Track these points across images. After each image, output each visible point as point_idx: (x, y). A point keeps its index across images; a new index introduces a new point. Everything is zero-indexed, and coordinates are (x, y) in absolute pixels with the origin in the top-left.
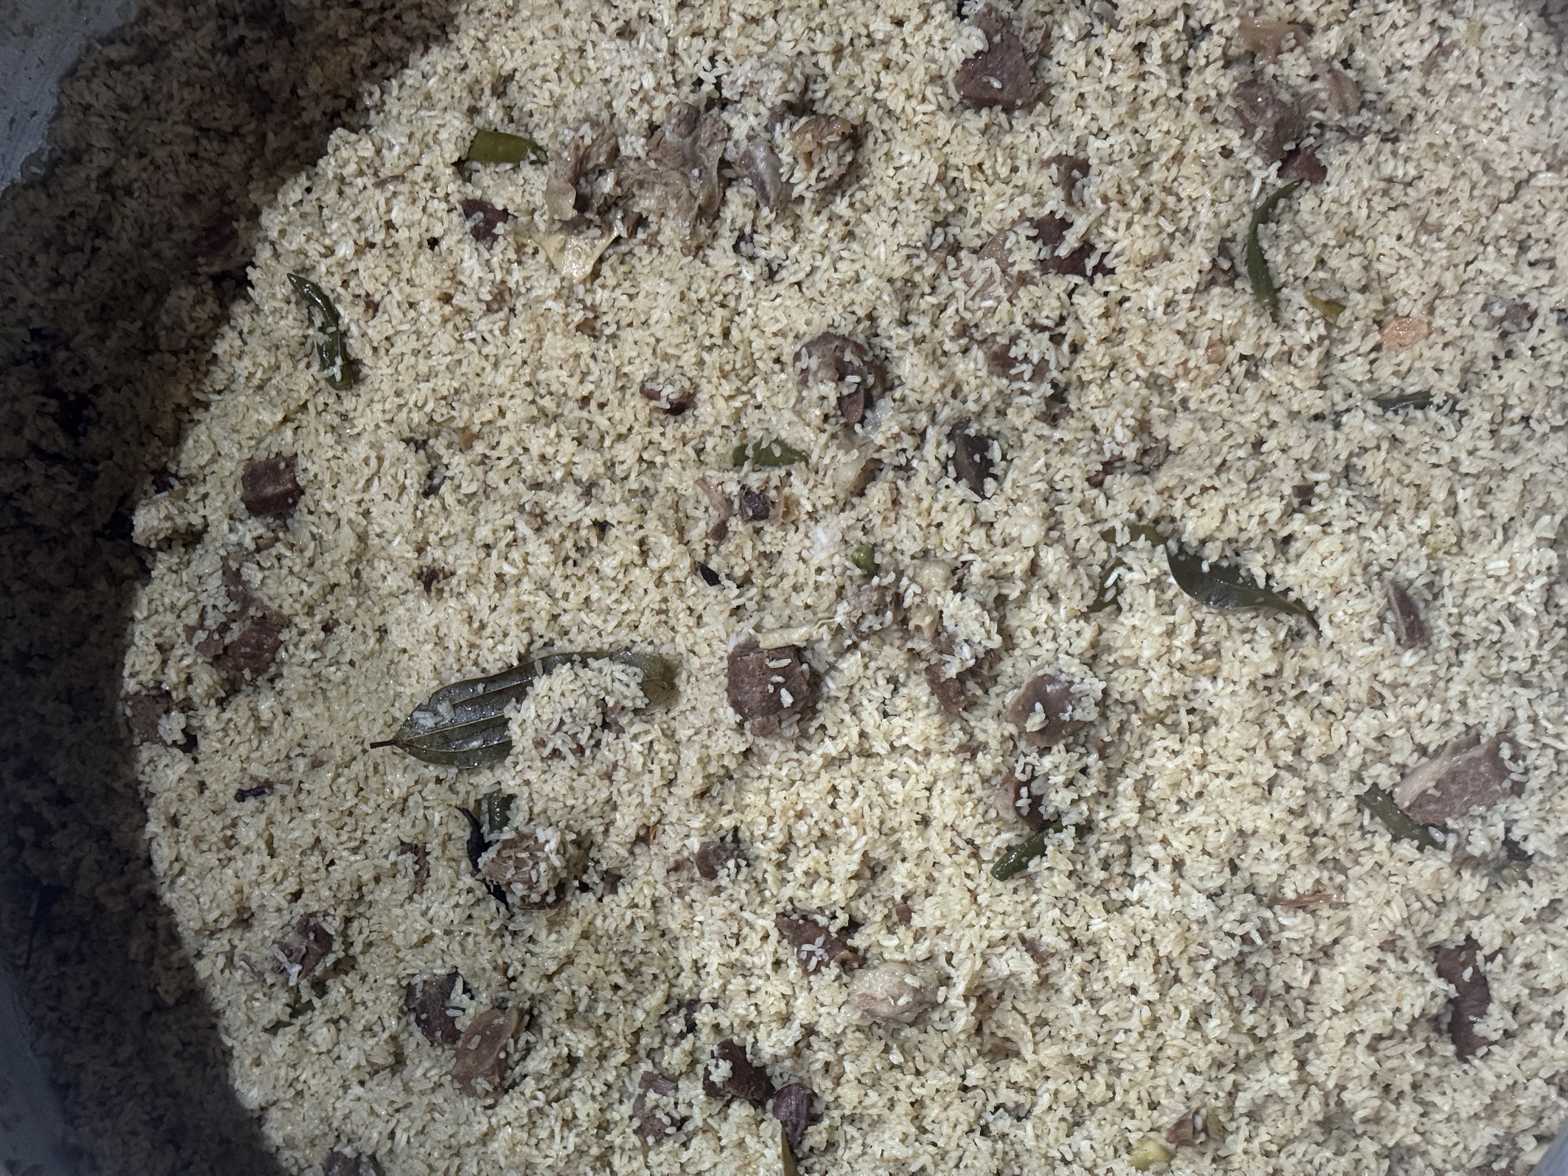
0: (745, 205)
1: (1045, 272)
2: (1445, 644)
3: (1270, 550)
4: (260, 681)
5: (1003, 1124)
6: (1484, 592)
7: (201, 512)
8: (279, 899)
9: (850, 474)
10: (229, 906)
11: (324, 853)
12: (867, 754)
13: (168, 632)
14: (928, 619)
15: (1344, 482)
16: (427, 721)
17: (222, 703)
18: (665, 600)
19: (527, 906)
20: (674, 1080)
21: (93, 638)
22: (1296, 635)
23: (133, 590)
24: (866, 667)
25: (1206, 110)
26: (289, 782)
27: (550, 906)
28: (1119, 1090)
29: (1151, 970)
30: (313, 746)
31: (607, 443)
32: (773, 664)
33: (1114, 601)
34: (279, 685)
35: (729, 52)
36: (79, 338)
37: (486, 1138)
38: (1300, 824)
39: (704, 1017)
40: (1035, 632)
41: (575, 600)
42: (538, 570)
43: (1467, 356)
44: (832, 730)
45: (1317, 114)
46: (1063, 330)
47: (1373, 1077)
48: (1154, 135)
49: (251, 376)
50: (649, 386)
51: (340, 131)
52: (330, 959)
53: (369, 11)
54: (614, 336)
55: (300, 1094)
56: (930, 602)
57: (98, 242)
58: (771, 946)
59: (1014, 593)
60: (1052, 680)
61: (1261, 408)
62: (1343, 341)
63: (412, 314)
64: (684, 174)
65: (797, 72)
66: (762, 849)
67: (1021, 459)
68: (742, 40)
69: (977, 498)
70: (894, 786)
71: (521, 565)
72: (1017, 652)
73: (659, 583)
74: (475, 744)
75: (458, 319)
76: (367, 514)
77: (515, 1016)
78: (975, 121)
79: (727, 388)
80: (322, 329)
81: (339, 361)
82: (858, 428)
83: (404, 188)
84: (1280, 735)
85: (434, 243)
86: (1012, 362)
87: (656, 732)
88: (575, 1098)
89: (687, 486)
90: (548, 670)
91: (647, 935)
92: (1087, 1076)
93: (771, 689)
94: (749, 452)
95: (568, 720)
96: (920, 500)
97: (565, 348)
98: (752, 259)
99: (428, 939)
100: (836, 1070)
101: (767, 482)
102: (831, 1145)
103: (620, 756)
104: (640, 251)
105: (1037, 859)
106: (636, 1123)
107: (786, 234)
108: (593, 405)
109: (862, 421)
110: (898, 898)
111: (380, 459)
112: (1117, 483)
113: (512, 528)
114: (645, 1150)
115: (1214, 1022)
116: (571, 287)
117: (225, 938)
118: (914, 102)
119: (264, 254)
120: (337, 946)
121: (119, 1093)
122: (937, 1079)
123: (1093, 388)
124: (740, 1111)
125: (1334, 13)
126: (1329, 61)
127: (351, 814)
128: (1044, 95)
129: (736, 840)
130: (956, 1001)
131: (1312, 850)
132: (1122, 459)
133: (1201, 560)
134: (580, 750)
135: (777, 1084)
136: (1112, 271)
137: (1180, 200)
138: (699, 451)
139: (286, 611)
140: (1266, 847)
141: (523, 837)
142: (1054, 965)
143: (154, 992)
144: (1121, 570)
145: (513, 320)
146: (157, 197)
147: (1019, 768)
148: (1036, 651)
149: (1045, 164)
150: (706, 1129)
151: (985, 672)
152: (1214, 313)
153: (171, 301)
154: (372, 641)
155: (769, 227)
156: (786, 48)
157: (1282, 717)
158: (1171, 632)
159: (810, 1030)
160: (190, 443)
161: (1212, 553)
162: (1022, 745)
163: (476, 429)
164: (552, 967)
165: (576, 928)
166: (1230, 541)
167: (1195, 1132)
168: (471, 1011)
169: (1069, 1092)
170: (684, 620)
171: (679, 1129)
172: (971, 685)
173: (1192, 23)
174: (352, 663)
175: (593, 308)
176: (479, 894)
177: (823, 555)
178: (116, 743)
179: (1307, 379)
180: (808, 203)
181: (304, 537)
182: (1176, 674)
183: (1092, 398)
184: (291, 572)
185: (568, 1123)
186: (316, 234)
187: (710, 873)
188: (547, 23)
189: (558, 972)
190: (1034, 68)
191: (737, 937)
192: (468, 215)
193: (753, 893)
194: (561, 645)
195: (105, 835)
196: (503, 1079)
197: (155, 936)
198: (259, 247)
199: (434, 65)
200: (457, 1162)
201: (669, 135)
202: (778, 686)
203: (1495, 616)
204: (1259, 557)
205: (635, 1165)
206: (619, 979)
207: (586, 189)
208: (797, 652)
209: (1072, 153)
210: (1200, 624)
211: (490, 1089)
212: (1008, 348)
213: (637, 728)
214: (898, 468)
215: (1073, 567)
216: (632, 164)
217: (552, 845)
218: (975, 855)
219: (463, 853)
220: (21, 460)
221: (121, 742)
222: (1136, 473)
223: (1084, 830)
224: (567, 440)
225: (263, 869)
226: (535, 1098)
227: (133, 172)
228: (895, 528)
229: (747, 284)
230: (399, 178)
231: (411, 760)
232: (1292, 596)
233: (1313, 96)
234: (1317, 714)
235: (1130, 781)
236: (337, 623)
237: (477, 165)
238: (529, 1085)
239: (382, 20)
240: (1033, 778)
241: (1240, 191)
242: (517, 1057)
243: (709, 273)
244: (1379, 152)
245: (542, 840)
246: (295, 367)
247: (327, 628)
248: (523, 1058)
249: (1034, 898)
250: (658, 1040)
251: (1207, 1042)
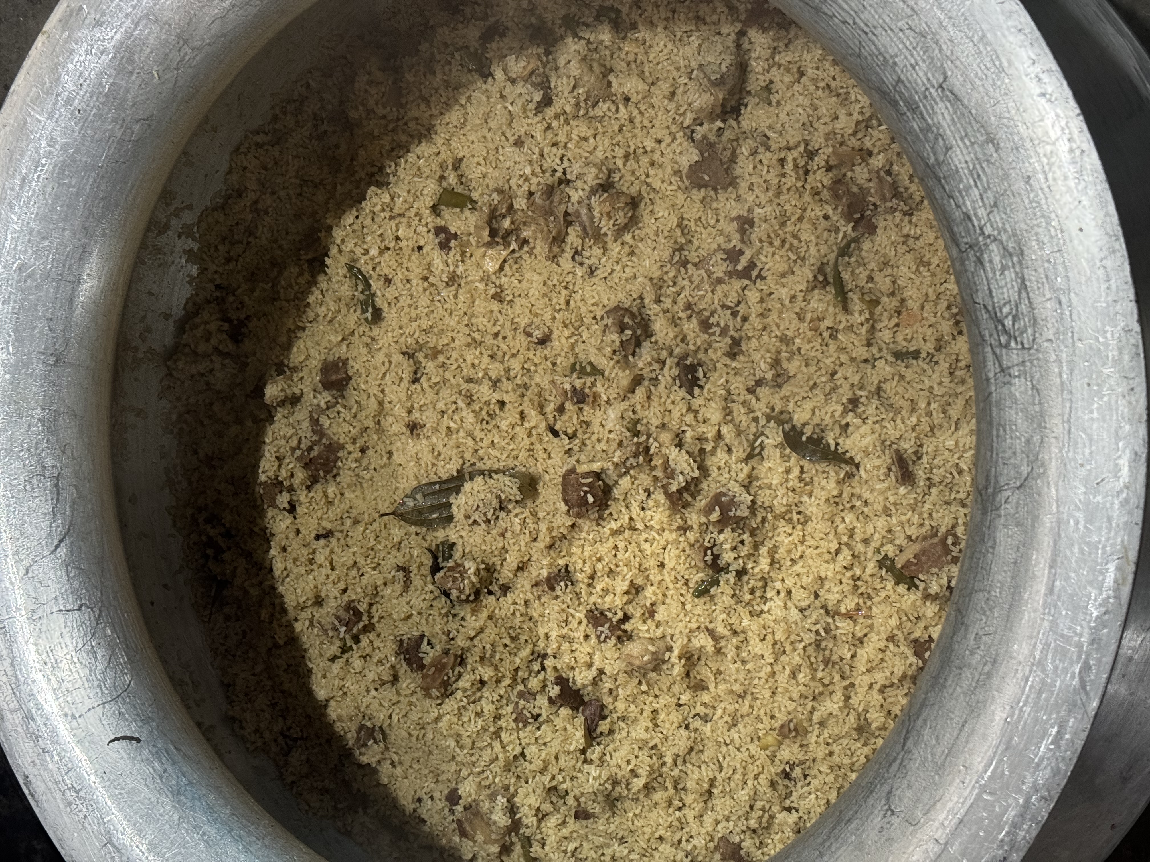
0: (578, 236)
1: (731, 277)
2: (922, 483)
3: (837, 430)
4: (328, 477)
5: (697, 723)
6: (944, 457)
7: (300, 387)
8: (335, 592)
9: (625, 382)
10: (311, 595)
11: (359, 569)
12: (633, 529)
13: (282, 450)
14: (660, 461)
15: (876, 397)
16: (410, 503)
17: (309, 488)
18: (532, 444)
19: (461, 602)
20: (533, 695)
21: (245, 451)
22: (850, 476)
23: (265, 427)
24: (633, 483)
25: (817, 193)
26: (342, 532)
27: (472, 602)
28: (756, 709)
29: (770, 647)
30: (354, 512)
31: (506, 358)
32: (584, 481)
33: (760, 453)
34: (338, 479)
35: (569, 155)
36: (240, 291)
37: (438, 719)
38: (849, 574)
39: (549, 663)
40: (719, 468)
41: (486, 442)
42: (468, 426)
43: (939, 333)
44: (615, 516)
45: (871, 199)
46: (738, 309)
47: (882, 706)
48: (787, 207)
49: (326, 315)
50: (527, 329)
51: (373, 188)
52: (361, 625)
53: (390, 121)
54: (511, 301)
55: (345, 693)
56: (663, 451)
57: (251, 239)
58: (582, 628)
59: (708, 448)
60: (725, 495)
61: (835, 355)
62: (880, 321)
63: (408, 286)
64: (546, 219)
65: (604, 168)
66: (579, 576)
67: (714, 376)
68: (577, 150)
69: (689, 397)
70: (647, 546)
71: (459, 422)
72: (710, 479)
73: (530, 435)
74: (435, 516)
75: (432, 289)
76: (383, 391)
77: (452, 659)
78: (698, 195)
79: (567, 333)
80: (362, 292)
81: (370, 310)
82: (630, 358)
83: (404, 220)
84: (841, 527)
85: (420, 248)
86: (711, 326)
87: (527, 513)
88: (483, 702)
89: (546, 384)
90: (472, 479)
91: (522, 619)
92: (740, 700)
93: (582, 494)
94: (578, 367)
95: (481, 505)
96: (661, 397)
97: (485, 308)
98: (581, 264)
99: (410, 616)
100: (614, 693)
101: (585, 383)
102: (611, 732)
103: (509, 525)
104: (526, 256)
105: (715, 587)
106: (514, 716)
107: (599, 252)
108: (500, 337)
109: (634, 354)
110: (648, 605)
111: (390, 362)
112: (763, 392)
113: (455, 403)
114: (518, 730)
115: (801, 675)
116: (488, 276)
117: (309, 611)
118: (665, 184)
119: (334, 251)
120: (365, 618)
121: (255, 690)
122: (665, 699)
123: (754, 340)
124: (565, 712)
125: (883, 145)
126: (878, 172)
127: (372, 549)
128: (733, 183)
129: (567, 571)
130: (674, 660)
131: (856, 587)
132: (764, 378)
133: (803, 434)
134: (488, 521)
135: (586, 699)
136: (765, 278)
137: (801, 241)
138: (554, 364)
139: (342, 441)
140: (832, 585)
141: (458, 565)
142: (723, 643)
143: (273, 637)
144: (763, 438)
145: (460, 291)
146: (281, 216)
147: (707, 540)
148: (720, 479)
149: (732, 220)
150: (549, 721)
151: (692, 488)
152: (813, 304)
153: (286, 274)
154: (385, 459)
155: (590, 247)
156: (600, 154)
157: (843, 518)
158: (788, 471)
159: (601, 672)
160: (295, 349)
161: (808, 431)
162: (711, 528)
163: (440, 348)
164: (473, 633)
165: (485, 614)
166: (818, 425)
167: (790, 731)
168: (431, 655)
169: (731, 708)
170: (541, 455)
171: (536, 720)
172: (685, 495)
173: (809, 147)
174: (375, 469)
175: (500, 286)
176: (436, 594)
177: (611, 425)
178: (255, 507)
179: (861, 340)
180: (609, 237)
181: (352, 402)
182: (790, 493)
183: (753, 345)
184: (345, 420)
185: (478, 715)
186: (360, 243)
187: (552, 589)
188: (480, 134)
189: (475, 636)
190: (727, 170)
191: (566, 622)
192: (437, 235)
193: (575, 599)
194: (479, 465)
195: (248, 555)
196: (446, 690)
197: (274, 608)
198: (331, 246)
199: (423, 152)
200: (423, 732)
201: (537, 198)
202: (586, 492)
203: (949, 470)
204: (832, 434)
205: (512, 737)
206: (507, 641)
207: (495, 225)
208: (597, 475)
209: (745, 215)
210: (802, 467)
211: (439, 695)
212: (709, 318)
213: (517, 510)
214: (651, 379)
215: (739, 435)
216: (520, 213)
217: (472, 571)
218: (686, 584)
219: (428, 572)
220: (209, 356)
221: (258, 507)
222: (774, 386)
223: (741, 573)
224: (485, 356)
225: (327, 576)
226: (462, 701)
227: (269, 202)
228: (647, 413)
229: (578, 277)
230: (402, 215)
231: (402, 523)
232: (848, 455)
233: (869, 189)
234: (860, 517)
235: (766, 548)
236: (368, 448)
237: (443, 207)
238: (459, 694)
239: (397, 126)
240: (715, 545)
241: (832, 238)
242: (453, 679)
243: (559, 270)
244: (902, 221)
245: (467, 567)
246: (348, 311)
247: (363, 451)
248: (457, 680)
249: (714, 608)
250: (527, 674)
251: (798, 685)
